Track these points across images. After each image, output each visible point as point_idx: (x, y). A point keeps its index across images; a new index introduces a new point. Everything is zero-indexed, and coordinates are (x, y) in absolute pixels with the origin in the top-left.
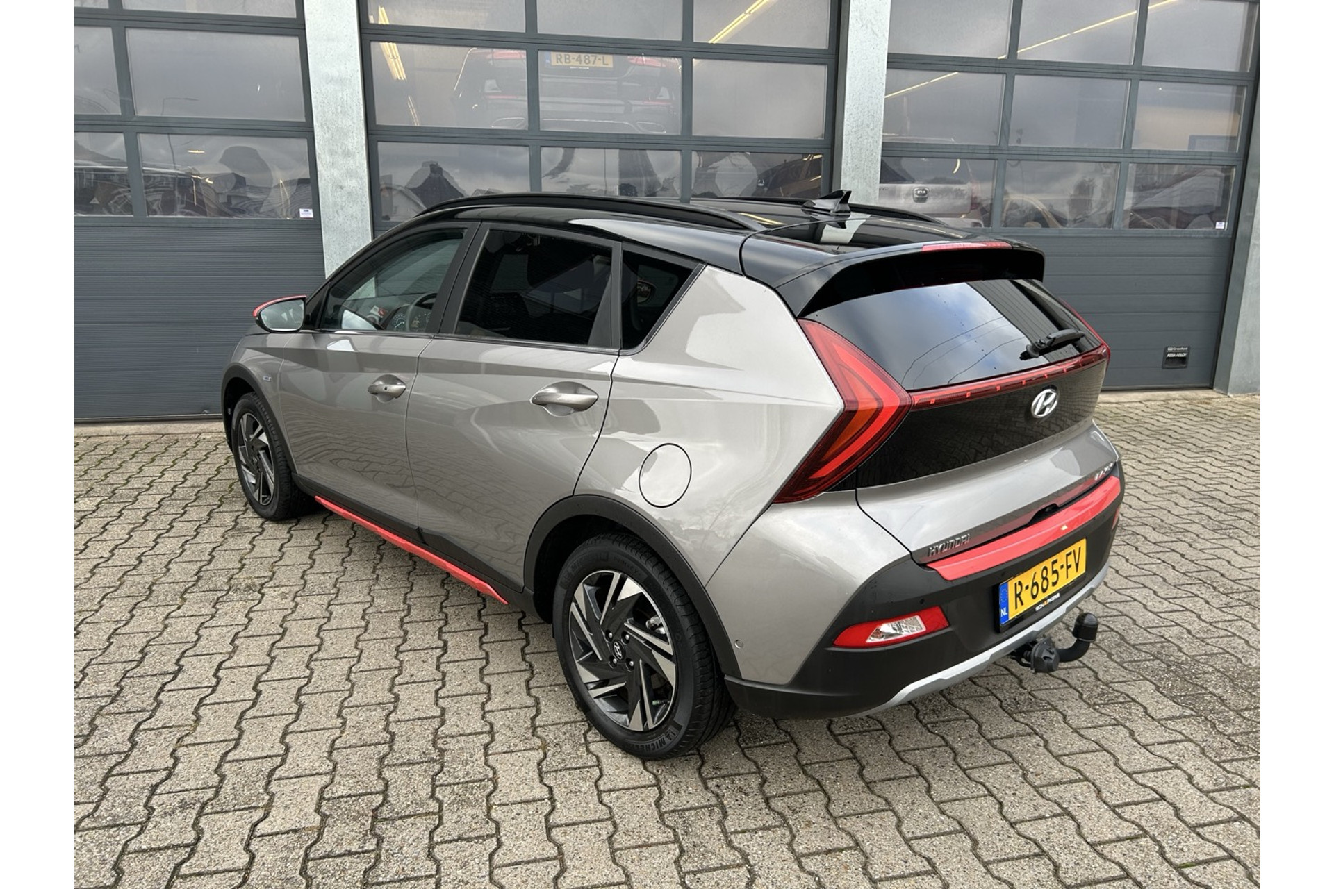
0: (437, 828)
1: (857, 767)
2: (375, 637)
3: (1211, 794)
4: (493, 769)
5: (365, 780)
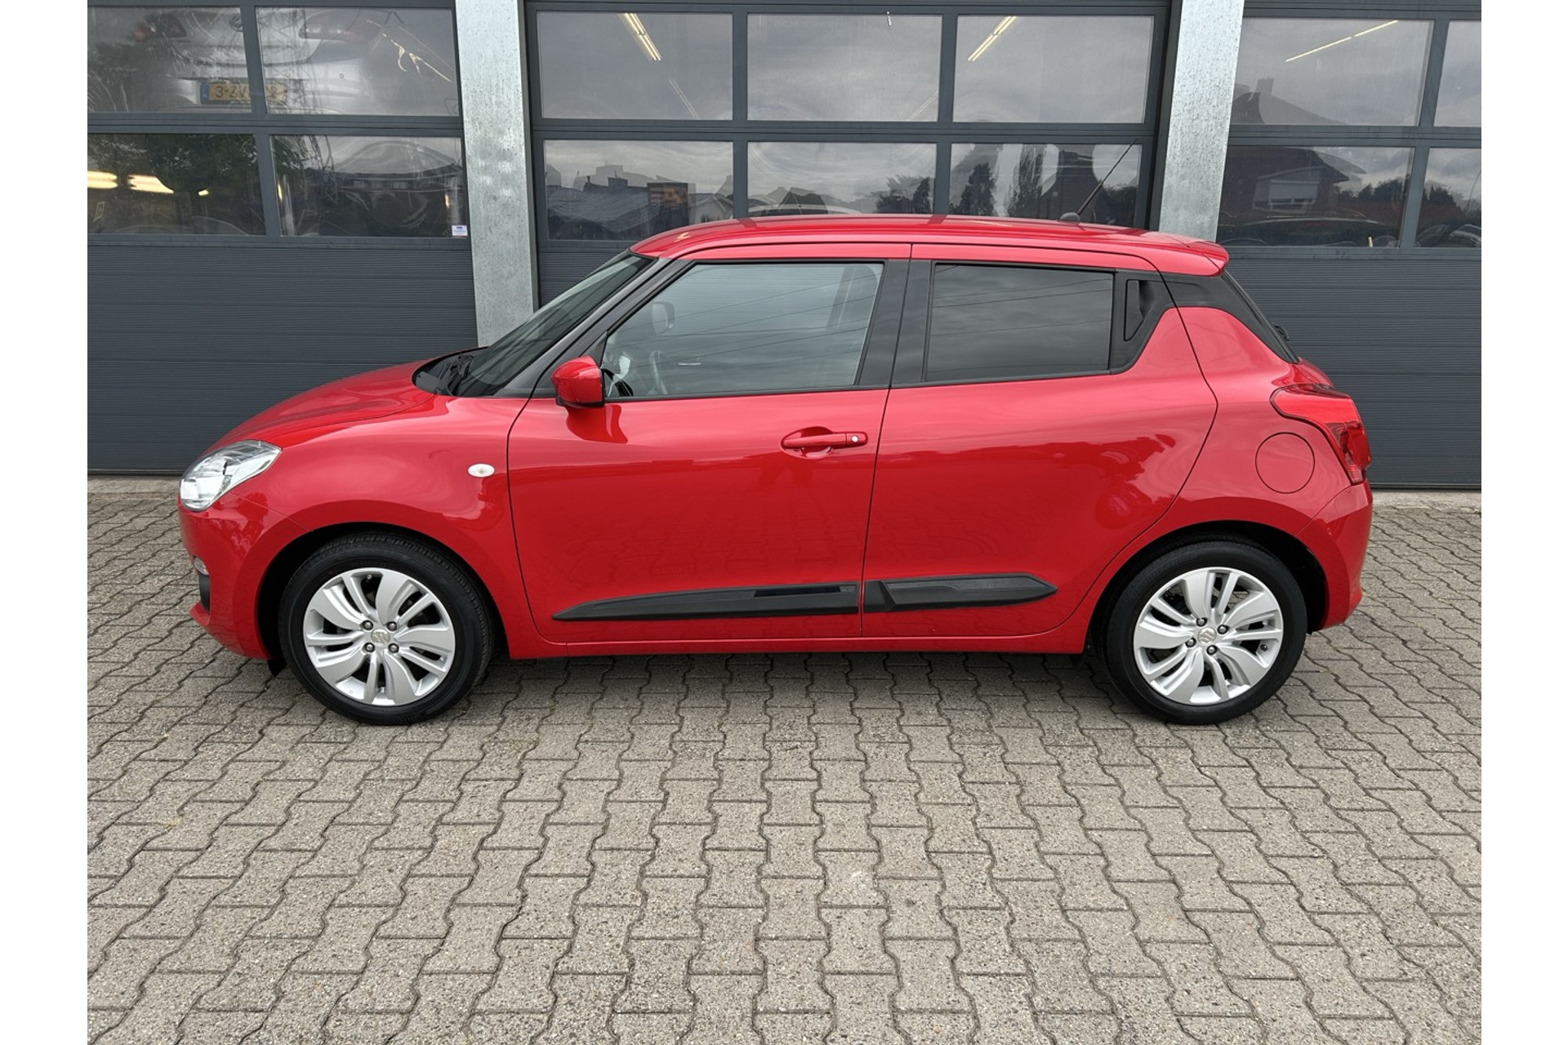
2: (354, 819)
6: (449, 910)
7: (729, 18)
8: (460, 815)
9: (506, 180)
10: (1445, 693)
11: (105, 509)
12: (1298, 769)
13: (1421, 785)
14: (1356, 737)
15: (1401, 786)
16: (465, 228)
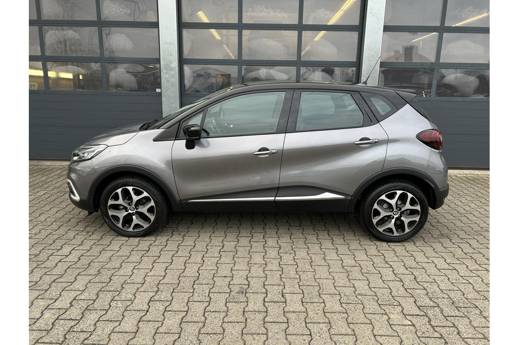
0: (103, 315)
1: (264, 316)
4: (135, 297)
5: (92, 295)
6: (153, 264)
7: (237, 31)
8: (157, 243)
9: (172, 76)
11: (53, 170)
16: (160, 89)
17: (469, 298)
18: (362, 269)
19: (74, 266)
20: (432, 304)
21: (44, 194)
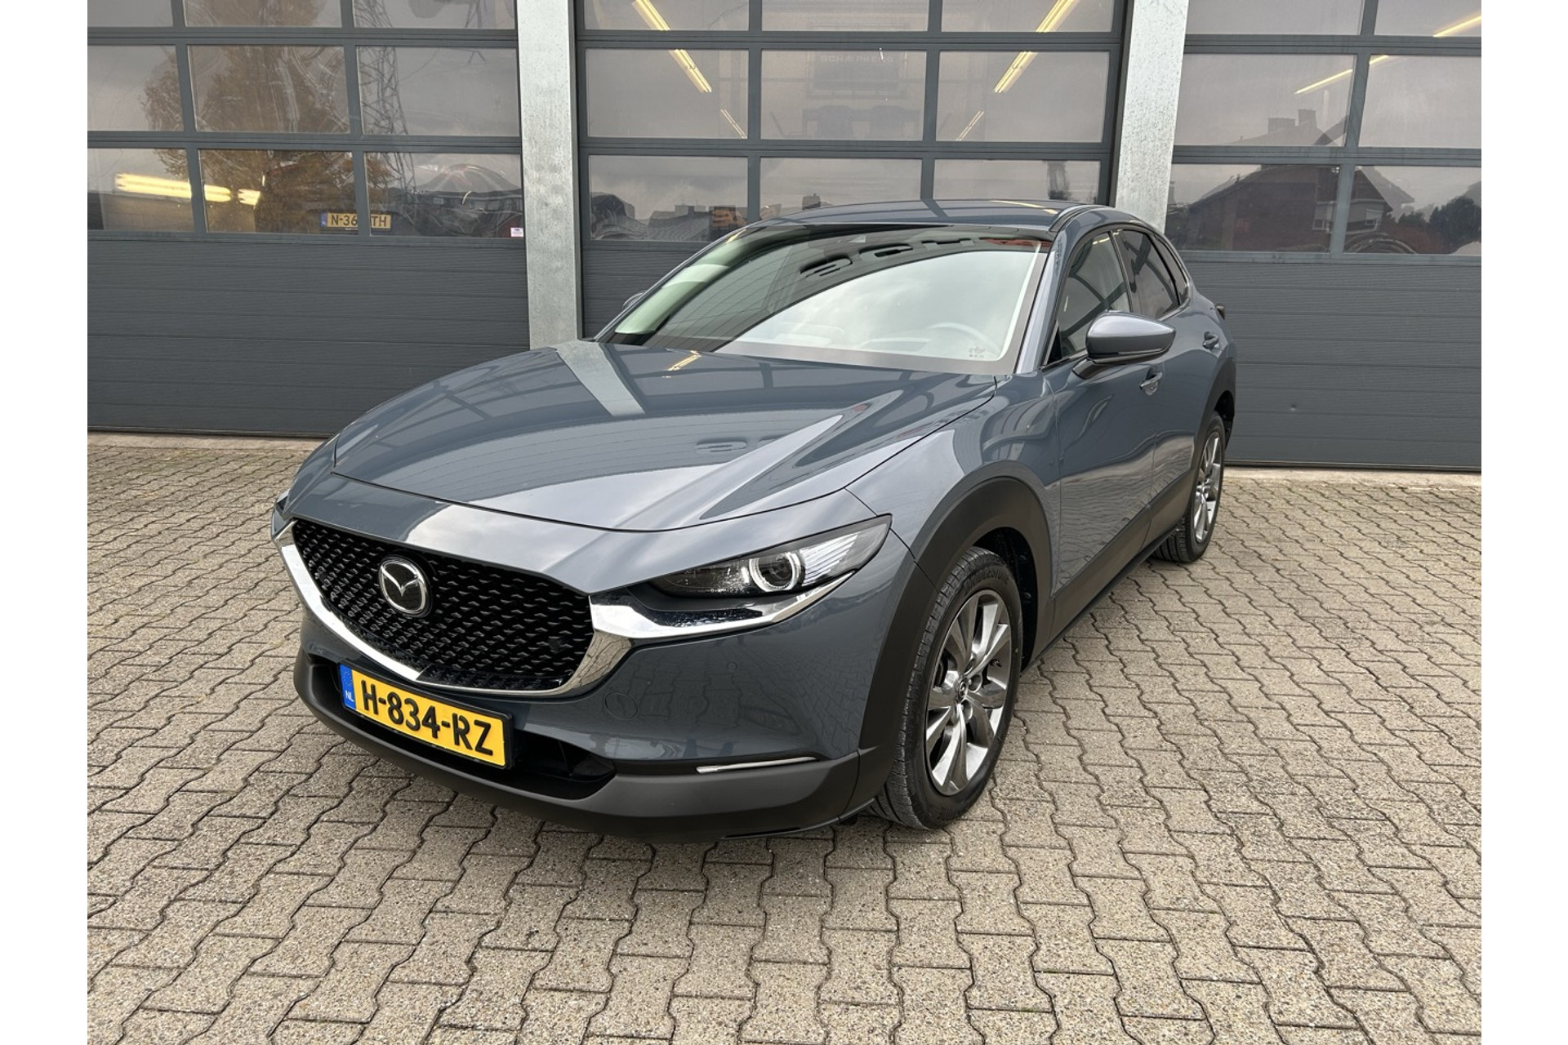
0: (331, 809)
3: (1156, 911)
5: (304, 761)
7: (747, 53)
9: (556, 190)
10: (1292, 602)
11: (219, 461)
12: (1142, 641)
13: (1237, 653)
14: (1201, 624)
15: (1219, 652)
16: (521, 230)
17: (1370, 795)
18: (1068, 718)
19: (259, 694)
20: (1255, 806)
21: (188, 521)
